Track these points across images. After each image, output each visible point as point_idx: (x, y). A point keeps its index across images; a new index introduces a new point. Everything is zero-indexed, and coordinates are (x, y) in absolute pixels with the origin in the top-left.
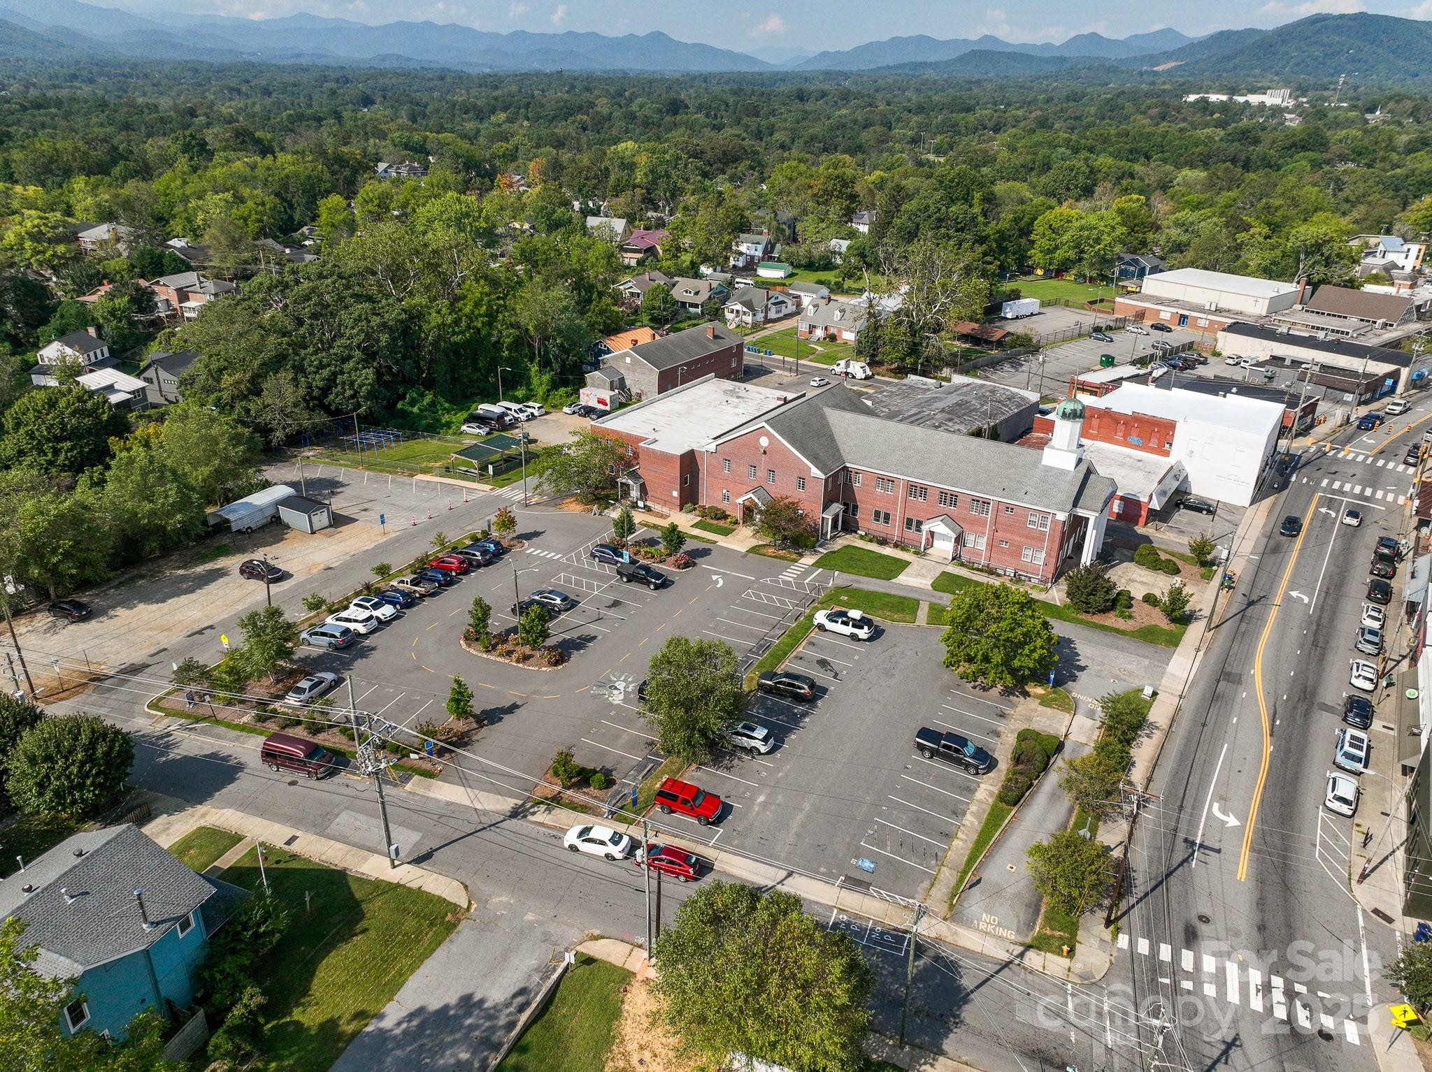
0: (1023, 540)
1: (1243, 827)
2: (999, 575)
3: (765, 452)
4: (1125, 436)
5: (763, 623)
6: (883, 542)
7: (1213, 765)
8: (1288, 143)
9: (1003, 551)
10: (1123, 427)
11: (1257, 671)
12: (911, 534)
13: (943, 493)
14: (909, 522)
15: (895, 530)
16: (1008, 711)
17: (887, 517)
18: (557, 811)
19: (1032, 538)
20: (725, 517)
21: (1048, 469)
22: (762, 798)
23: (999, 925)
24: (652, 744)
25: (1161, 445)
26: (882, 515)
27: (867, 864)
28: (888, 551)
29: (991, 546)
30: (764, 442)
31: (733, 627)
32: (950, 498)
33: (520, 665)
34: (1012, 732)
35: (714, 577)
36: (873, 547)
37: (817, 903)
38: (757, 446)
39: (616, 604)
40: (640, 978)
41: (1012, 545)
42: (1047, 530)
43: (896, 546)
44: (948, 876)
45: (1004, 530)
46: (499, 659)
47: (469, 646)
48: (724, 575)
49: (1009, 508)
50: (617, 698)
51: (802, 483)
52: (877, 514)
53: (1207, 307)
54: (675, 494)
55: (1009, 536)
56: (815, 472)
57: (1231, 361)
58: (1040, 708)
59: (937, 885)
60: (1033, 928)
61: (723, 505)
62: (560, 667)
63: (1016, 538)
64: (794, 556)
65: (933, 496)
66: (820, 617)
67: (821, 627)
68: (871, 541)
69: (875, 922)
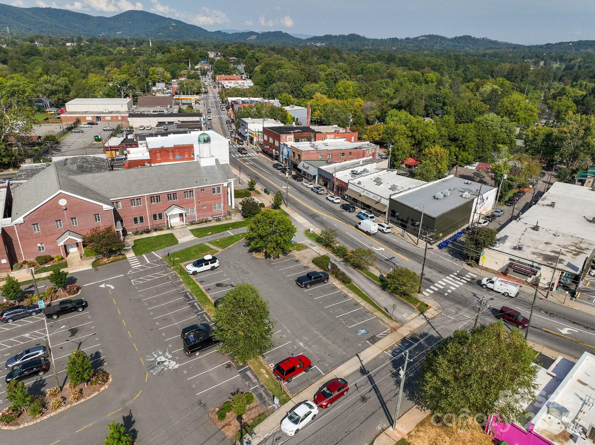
0: (212, 202)
1: (385, 248)
2: (210, 221)
3: (66, 209)
4: (174, 157)
5: (168, 288)
6: (148, 232)
7: (354, 239)
8: (24, 53)
9: (204, 211)
10: (171, 154)
11: (315, 211)
12: (158, 221)
13: (169, 195)
14: (155, 217)
15: (149, 223)
16: (296, 259)
17: (141, 219)
18: (256, 430)
19: (216, 199)
20: (52, 259)
21: (206, 168)
22: (301, 344)
23: (409, 315)
24: (229, 366)
25: (190, 156)
26: (138, 219)
27: (363, 331)
28: (155, 234)
29: (198, 211)
30: (63, 202)
31: (158, 298)
32: (172, 196)
33: (82, 400)
34: (308, 263)
35: (103, 286)
36: (145, 236)
37: (378, 355)
38: (59, 207)
39: (74, 332)
40: (406, 437)
41: (207, 206)
42: (221, 192)
43: (156, 230)
44: (378, 314)
45: (203, 201)
46: (59, 410)
47: (18, 424)
48: (106, 282)
49: (202, 189)
50: (173, 365)
51: (96, 216)
52: (136, 220)
53: (104, 112)
54: (4, 261)
55: (206, 202)
56: (106, 207)
57: (142, 128)
58: (300, 252)
59: (383, 319)
60: (413, 309)
61: (43, 253)
62: (110, 380)
63: (209, 202)
64: (121, 257)
65: (164, 198)
66: (191, 268)
67: (195, 273)
68: (142, 234)
69: (396, 343)
